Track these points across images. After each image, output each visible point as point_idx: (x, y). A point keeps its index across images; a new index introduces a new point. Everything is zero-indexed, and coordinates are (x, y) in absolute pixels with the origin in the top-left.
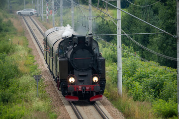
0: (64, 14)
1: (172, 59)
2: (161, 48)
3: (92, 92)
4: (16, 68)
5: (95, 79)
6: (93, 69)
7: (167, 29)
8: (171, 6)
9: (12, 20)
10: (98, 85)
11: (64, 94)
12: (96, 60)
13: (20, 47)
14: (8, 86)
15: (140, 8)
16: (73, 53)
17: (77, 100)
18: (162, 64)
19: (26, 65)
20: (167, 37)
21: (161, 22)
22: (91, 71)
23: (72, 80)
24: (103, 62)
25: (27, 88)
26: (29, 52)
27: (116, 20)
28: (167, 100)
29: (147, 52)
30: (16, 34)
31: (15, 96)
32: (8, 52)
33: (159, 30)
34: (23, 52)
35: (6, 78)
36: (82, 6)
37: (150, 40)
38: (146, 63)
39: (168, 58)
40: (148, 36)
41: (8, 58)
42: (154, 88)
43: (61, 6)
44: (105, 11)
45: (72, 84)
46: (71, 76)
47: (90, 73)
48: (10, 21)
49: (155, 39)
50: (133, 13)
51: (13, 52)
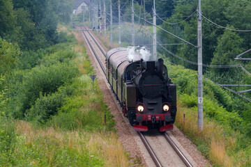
0: (113, 29)
1: (194, 63)
2: (186, 55)
3: (163, 122)
4: (77, 70)
5: (166, 108)
6: (163, 96)
7: (191, 41)
8: (193, 24)
9: (74, 33)
10: (169, 114)
11: (132, 123)
12: (167, 87)
13: (80, 54)
14: (71, 83)
15: (170, 25)
16: (142, 79)
17: (147, 130)
18: (187, 67)
19: (85, 67)
20: (191, 47)
21: (186, 36)
22: (161, 98)
23: (140, 108)
24: (174, 89)
25: (85, 84)
26: (87, 57)
27: (153, 34)
28: (190, 95)
29: (176, 58)
30: (77, 44)
31: (76, 91)
32: (71, 57)
33: (184, 42)
34: (82, 58)
35: (70, 77)
36: (127, 23)
37: (178, 49)
38: (175, 67)
39: (192, 63)
40: (176, 46)
41: (71, 62)
42: (181, 85)
43: (111, 23)
44: (144, 27)
45: (141, 112)
46: (140, 105)
47: (159, 100)
48: (73, 34)
49: (182, 48)
50: (166, 29)
51: (75, 57)
